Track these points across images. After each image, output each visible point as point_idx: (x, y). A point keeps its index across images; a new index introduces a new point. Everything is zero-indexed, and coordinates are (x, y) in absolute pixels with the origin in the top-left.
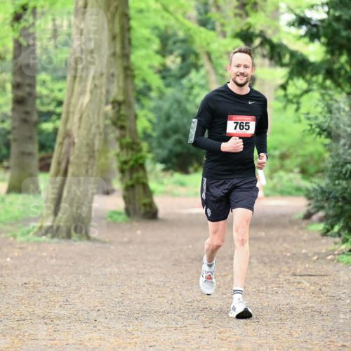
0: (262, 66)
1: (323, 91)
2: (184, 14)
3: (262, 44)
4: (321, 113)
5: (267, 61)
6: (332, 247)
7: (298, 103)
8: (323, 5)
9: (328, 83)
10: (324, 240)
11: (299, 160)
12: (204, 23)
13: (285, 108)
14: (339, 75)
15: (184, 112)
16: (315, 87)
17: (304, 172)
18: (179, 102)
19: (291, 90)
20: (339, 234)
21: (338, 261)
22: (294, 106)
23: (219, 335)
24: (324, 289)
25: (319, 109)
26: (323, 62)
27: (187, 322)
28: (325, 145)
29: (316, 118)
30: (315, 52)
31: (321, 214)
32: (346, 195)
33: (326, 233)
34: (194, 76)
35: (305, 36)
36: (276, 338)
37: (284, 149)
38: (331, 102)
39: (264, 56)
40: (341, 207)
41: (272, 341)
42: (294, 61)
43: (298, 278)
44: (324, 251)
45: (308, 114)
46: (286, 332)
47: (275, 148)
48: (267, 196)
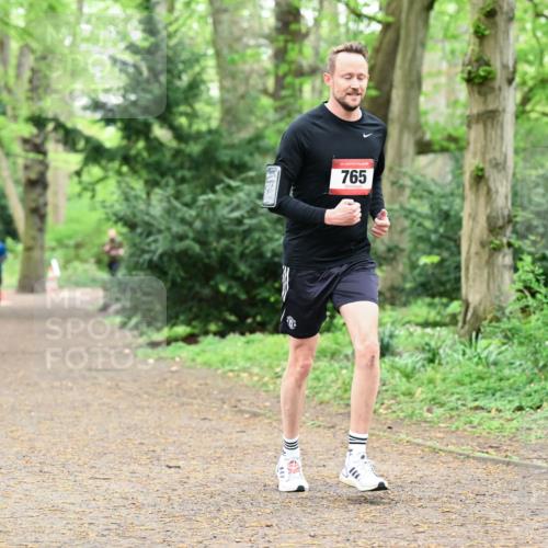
0: (56, 151)
1: (119, 178)
3: (55, 129)
4: (117, 201)
5: (60, 147)
7: (93, 190)
9: (125, 169)
13: (80, 195)
14: (136, 162)
16: (111, 174)
19: (85, 178)
22: (89, 194)
23: (11, 435)
24: (121, 384)
25: (115, 197)
26: (119, 148)
28: (121, 234)
29: (112, 206)
30: (110, 137)
35: (101, 120)
36: (70, 437)
37: (79, 239)
38: (127, 190)
39: (58, 141)
41: (66, 440)
42: (90, 146)
43: (94, 374)
45: (103, 202)
46: (82, 430)
47: (70, 237)
48: (61, 287)
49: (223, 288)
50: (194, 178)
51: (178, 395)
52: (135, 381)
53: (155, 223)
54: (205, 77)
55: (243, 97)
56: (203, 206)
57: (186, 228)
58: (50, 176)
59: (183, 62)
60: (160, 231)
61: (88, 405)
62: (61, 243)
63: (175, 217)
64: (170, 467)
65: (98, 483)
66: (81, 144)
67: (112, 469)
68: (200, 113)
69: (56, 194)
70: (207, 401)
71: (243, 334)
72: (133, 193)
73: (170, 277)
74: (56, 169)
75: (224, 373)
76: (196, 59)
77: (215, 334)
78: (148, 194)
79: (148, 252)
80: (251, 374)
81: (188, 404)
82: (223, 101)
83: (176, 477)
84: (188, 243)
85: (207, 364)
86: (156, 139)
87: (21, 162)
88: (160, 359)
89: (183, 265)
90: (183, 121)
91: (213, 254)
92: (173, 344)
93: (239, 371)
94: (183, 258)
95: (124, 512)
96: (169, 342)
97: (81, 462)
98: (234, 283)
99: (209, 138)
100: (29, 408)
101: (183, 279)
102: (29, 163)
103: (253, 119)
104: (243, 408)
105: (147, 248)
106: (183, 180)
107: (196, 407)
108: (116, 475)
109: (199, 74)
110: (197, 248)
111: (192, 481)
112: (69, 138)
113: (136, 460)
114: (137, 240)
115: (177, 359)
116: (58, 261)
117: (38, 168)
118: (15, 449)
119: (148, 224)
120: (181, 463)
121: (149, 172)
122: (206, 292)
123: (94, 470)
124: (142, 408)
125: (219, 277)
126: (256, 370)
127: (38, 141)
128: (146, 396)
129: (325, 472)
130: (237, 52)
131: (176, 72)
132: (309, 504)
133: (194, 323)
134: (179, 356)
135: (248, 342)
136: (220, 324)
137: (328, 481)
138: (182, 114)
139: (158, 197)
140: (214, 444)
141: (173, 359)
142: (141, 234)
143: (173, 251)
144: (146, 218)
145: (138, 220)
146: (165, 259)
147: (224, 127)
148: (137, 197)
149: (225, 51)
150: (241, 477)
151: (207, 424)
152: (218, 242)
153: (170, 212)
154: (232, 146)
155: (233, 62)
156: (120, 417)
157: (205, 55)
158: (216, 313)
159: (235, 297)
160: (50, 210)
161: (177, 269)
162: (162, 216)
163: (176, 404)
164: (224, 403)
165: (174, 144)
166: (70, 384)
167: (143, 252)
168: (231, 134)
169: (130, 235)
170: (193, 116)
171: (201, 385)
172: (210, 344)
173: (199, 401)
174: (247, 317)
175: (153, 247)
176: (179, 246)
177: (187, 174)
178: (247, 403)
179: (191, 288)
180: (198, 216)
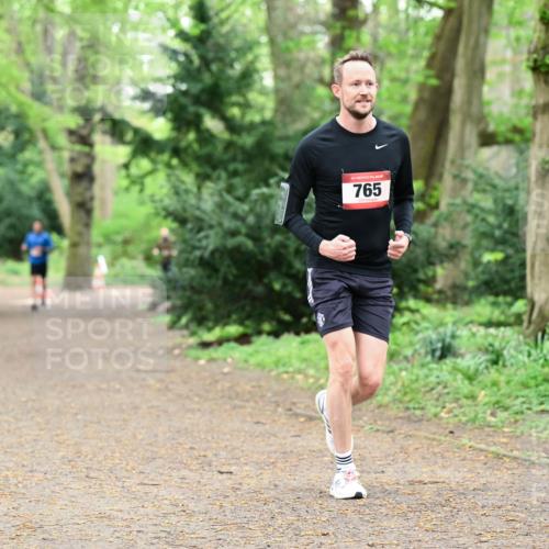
0: (103, 143)
1: (169, 171)
2: (18, 88)
3: (103, 120)
4: (167, 195)
5: (108, 139)
6: (179, 340)
7: (142, 184)
8: (169, 77)
9: (175, 162)
10: (171, 333)
11: (143, 246)
12: (39, 96)
13: (127, 189)
14: (187, 154)
15: (18, 194)
16: (160, 167)
17: (148, 259)
18: (11, 183)
19: (134, 170)
20: (186, 327)
21: (186, 356)
22: (137, 188)
23: (56, 438)
24: (171, 386)
25: (165, 191)
26: (169, 140)
27: (21, 424)
29: (161, 201)
30: (160, 128)
31: (167, 304)
32: (194, 284)
33: (172, 326)
34: (28, 154)
36: (118, 441)
37: (127, 234)
38: (178, 184)
39: (104, 132)
40: (189, 298)
41: (114, 444)
42: (138, 138)
43: (144, 375)
44: (170, 344)
45: (152, 196)
46: (130, 433)
47: (118, 233)
48: (108, 285)
49: (277, 286)
50: (247, 171)
51: (230, 398)
52: (185, 383)
53: (206, 218)
54: (259, 65)
55: (298, 86)
56: (256, 201)
57: (239, 224)
58: (97, 169)
59: (237, 50)
60: (211, 227)
61: (136, 408)
62: (108, 239)
63: (226, 212)
64: (221, 473)
65: (147, 489)
66: (129, 136)
67: (162, 474)
68: (253, 103)
69: (103, 188)
70: (261, 404)
71: (297, 334)
72: (183, 187)
73: (221, 275)
74: (104, 162)
75: (279, 375)
76: (249, 46)
77: (269, 334)
78: (199, 188)
79: (199, 248)
80: (307, 376)
81: (241, 407)
82: (277, 91)
83: (229, 483)
84: (241, 239)
85: (261, 366)
86: (208, 131)
87: (66, 155)
88: (212, 360)
89: (235, 262)
90: (235, 112)
91: (267, 250)
92: (225, 345)
93: (294, 372)
94: (236, 254)
95: (174, 519)
96: (220, 342)
97: (129, 468)
98: (288, 281)
99: (262, 129)
100: (75, 411)
101: (235, 276)
102: (75, 155)
103: (308, 109)
104: (298, 411)
105: (197, 244)
106: (235, 174)
107: (249, 410)
108: (166, 481)
109: (252, 62)
110: (249, 244)
111: (245, 487)
112: (117, 129)
113: (186, 466)
114: (188, 236)
115: (229, 360)
116: (105, 257)
117: (84, 161)
118: (61, 454)
119: (199, 219)
120: (233, 469)
121: (200, 165)
122: (260, 289)
123: (142, 476)
124: (192, 411)
125: (273, 275)
126: (311, 372)
127: (84, 132)
128: (196, 399)
129: (384, 478)
130: (291, 39)
131: (227, 60)
132: (367, 511)
133: (248, 323)
134: (231, 357)
135: (303, 343)
136: (274, 323)
137: (387, 487)
138: (234, 104)
139: (210, 191)
140: (268, 449)
141: (225, 360)
142: (191, 230)
143: (225, 247)
144: (198, 213)
145: (188, 215)
146: (217, 255)
147: (278, 119)
148: (187, 191)
149: (280, 39)
150: (295, 484)
151: (260, 428)
152: (272, 237)
153: (221, 206)
154: (286, 138)
155: (288, 50)
156: (170, 420)
157: (258, 43)
158: (269, 311)
159: (289, 295)
160: (96, 204)
161: (229, 266)
162: (213, 211)
163: (228, 407)
164: (278, 405)
165: (226, 136)
166: (118, 386)
167: (194, 248)
168: (285, 125)
169: (180, 231)
170: (246, 106)
171: (253, 387)
172: (263, 345)
173: (252, 404)
174: (302, 316)
175: (204, 243)
176: (231, 242)
177: (240, 167)
178: (302, 406)
179: (243, 286)
180: (251, 210)
